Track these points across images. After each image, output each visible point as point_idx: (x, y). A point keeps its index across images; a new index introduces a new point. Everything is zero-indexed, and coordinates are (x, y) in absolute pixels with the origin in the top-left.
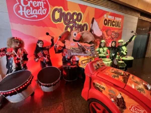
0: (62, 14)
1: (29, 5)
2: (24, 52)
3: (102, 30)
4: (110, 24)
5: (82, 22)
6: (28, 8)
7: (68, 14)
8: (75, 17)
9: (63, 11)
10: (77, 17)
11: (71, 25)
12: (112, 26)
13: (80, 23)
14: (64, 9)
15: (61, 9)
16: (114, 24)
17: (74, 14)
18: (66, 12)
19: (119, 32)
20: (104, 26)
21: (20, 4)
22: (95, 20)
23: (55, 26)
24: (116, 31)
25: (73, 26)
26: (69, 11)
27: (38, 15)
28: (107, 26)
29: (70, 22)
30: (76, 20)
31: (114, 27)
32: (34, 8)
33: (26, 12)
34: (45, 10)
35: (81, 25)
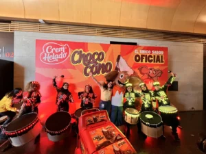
0: (81, 56)
1: (52, 52)
2: (38, 95)
3: (134, 67)
4: (144, 60)
5: (105, 61)
6: (51, 54)
7: (88, 54)
8: (96, 57)
9: (83, 53)
10: (99, 57)
11: (91, 65)
12: (148, 62)
13: (101, 63)
14: (84, 51)
15: (81, 52)
16: (150, 59)
17: (95, 54)
18: (86, 53)
19: (163, 68)
20: (135, 63)
21: (45, 52)
22: (121, 57)
23: (73, 68)
24: (156, 68)
25: (93, 66)
26: (89, 52)
27: (59, 59)
28: (140, 62)
29: (90, 63)
30: (97, 60)
31: (153, 63)
32: (56, 54)
33: (49, 58)
34: (66, 54)
35: (103, 64)
